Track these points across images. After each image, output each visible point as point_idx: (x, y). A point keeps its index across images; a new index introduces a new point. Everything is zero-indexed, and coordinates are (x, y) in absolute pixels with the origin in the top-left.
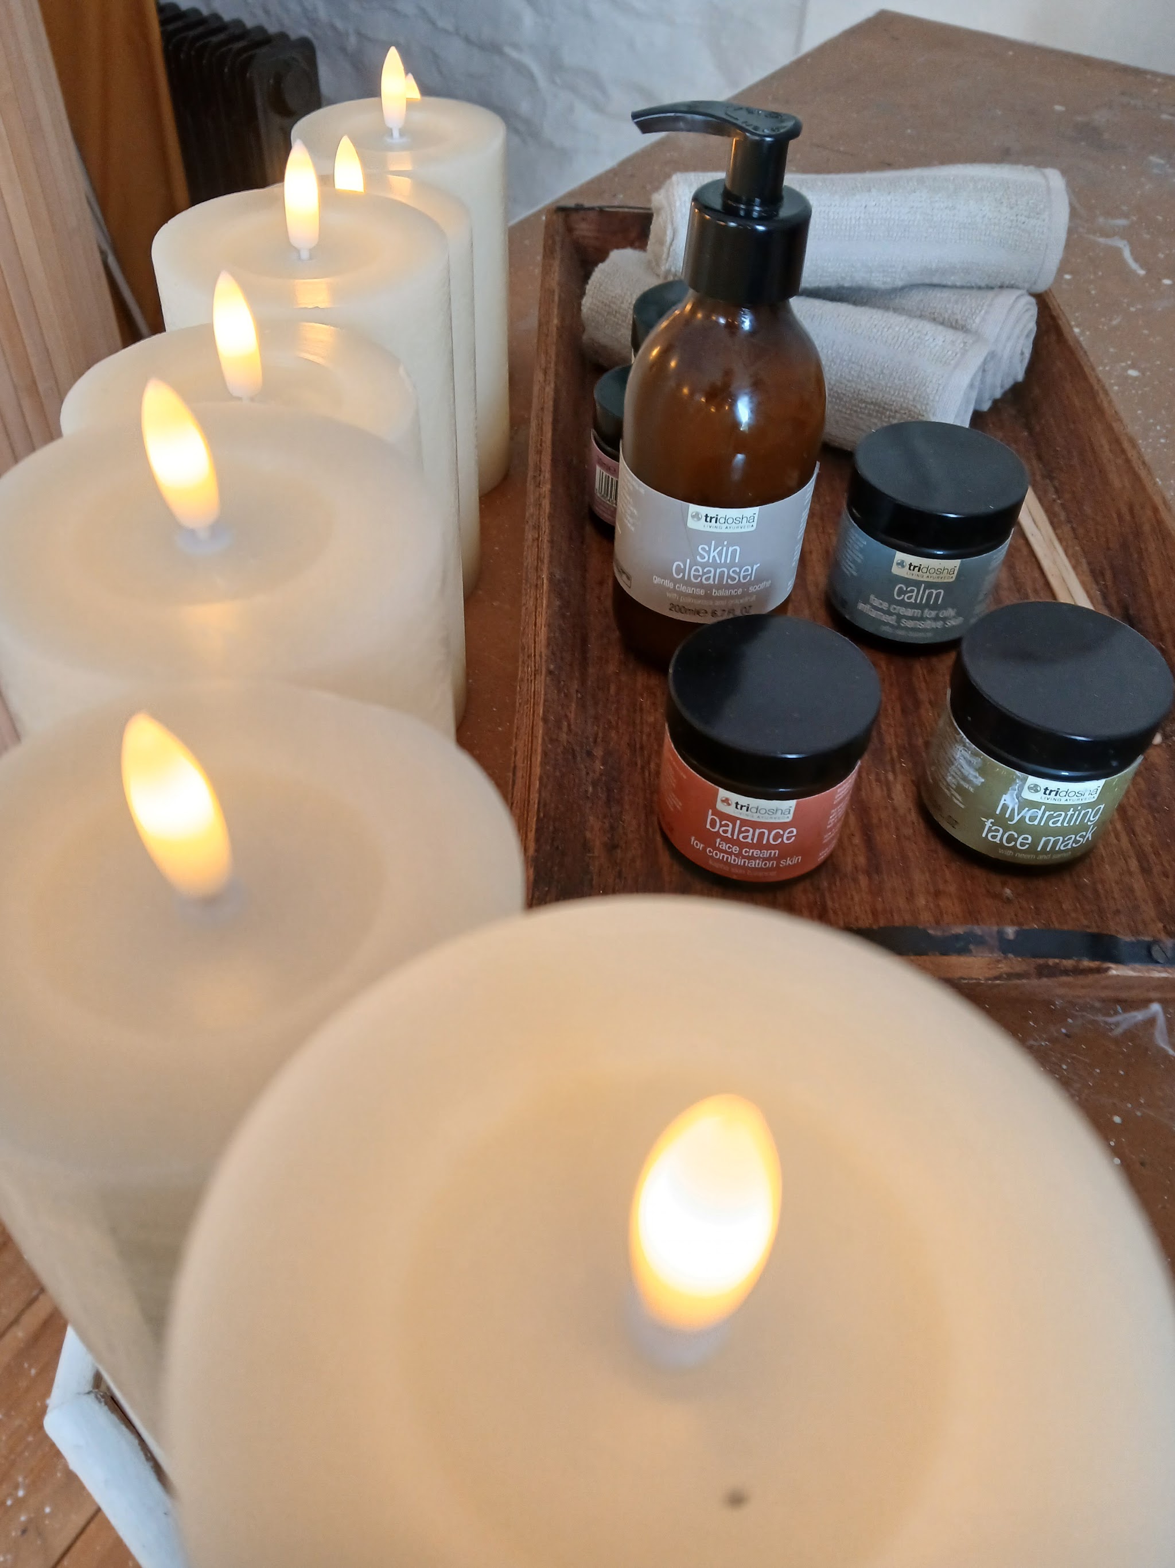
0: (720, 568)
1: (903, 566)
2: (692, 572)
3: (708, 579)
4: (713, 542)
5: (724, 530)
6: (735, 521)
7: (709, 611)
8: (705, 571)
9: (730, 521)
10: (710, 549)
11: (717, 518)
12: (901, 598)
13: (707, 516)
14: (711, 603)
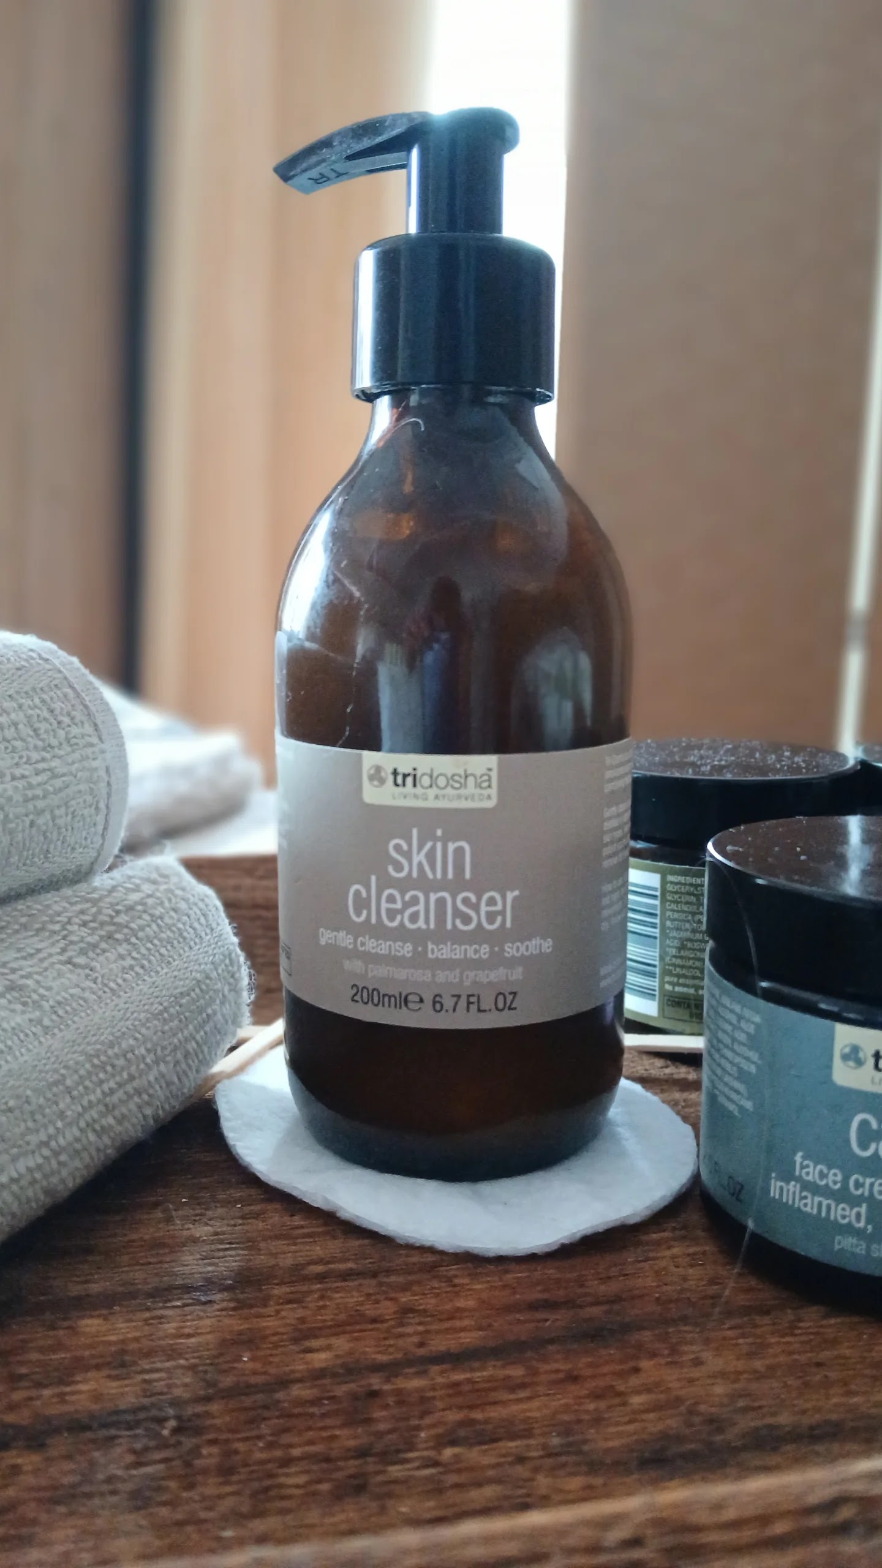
0: (436, 892)
1: (860, 1063)
2: (384, 905)
3: (414, 918)
4: (415, 832)
5: (431, 804)
6: (451, 781)
7: (428, 998)
8: (407, 897)
9: (442, 781)
10: (410, 845)
11: (415, 776)
12: (868, 1153)
13: (395, 773)
14: (427, 976)
